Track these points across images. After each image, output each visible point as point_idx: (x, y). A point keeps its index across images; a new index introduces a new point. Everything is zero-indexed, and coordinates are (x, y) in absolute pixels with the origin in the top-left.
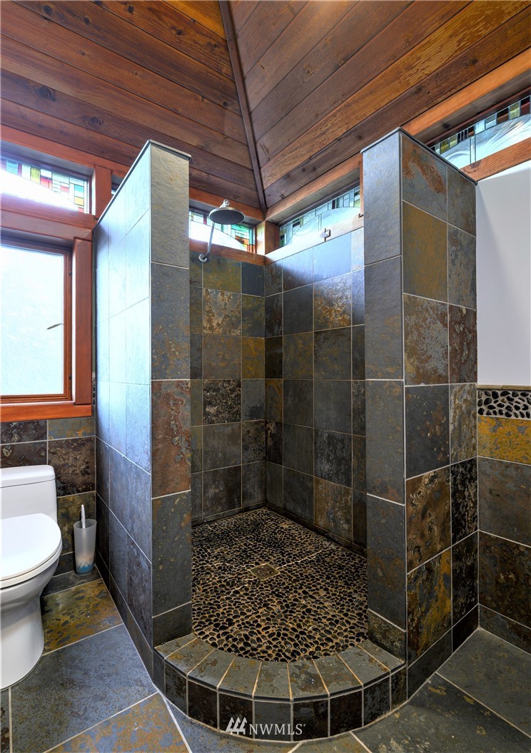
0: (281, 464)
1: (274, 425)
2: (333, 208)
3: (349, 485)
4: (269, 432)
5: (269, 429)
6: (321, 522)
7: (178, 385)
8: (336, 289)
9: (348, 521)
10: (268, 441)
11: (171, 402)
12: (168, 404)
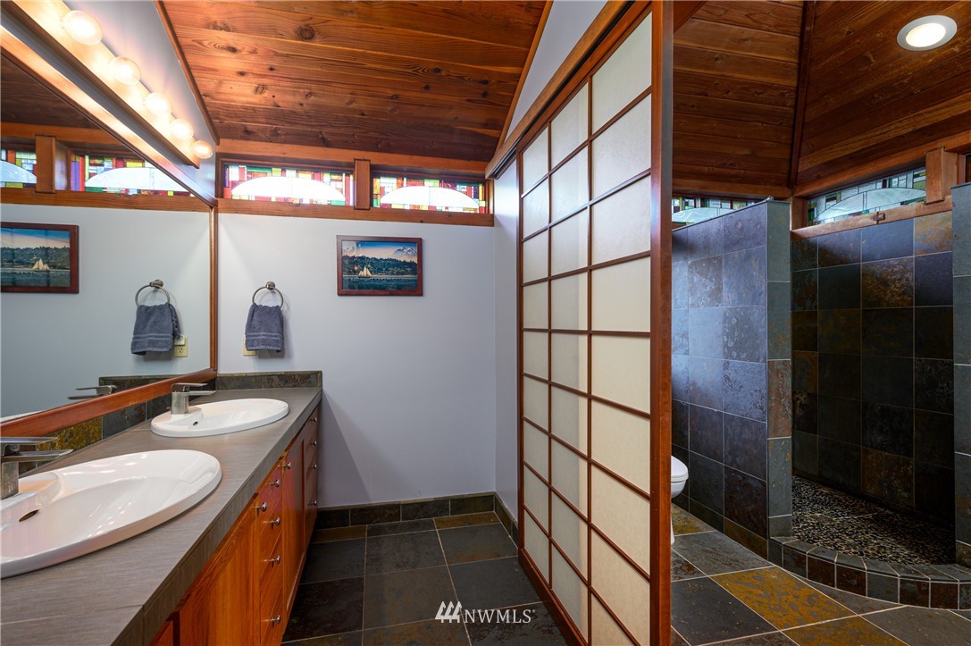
0: (815, 433)
1: (805, 396)
2: (884, 186)
3: (911, 456)
4: (799, 402)
5: (798, 399)
6: (871, 490)
7: (784, 363)
8: (892, 271)
9: (908, 490)
10: (797, 411)
11: (780, 375)
12: (777, 375)
